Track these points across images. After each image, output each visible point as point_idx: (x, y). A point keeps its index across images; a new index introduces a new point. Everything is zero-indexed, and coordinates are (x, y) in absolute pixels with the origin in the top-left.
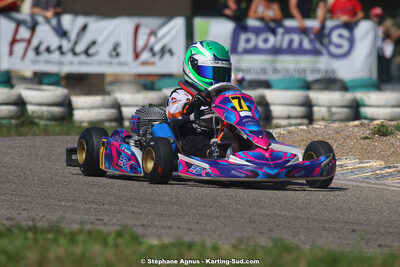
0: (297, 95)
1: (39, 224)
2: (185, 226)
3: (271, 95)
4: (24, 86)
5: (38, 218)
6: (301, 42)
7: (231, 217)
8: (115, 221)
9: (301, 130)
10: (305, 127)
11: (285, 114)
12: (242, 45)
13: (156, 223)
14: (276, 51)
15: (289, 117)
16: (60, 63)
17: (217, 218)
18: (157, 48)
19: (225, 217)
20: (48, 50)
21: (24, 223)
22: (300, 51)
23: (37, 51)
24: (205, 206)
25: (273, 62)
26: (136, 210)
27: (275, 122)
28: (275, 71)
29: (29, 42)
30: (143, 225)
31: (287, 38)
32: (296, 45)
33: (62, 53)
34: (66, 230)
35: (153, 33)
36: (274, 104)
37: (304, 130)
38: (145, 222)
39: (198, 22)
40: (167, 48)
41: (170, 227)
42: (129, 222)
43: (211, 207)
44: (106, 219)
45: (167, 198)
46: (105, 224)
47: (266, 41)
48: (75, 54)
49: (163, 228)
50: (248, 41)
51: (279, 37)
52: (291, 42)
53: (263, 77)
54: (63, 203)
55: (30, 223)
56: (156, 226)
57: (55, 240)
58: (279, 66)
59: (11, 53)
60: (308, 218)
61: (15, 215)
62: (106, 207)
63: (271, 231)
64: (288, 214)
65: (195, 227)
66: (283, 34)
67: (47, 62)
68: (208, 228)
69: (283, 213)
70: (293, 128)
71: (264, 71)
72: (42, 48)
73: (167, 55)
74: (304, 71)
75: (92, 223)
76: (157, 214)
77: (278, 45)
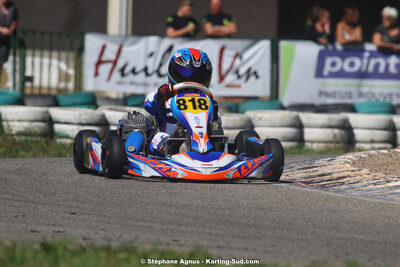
0: (381, 119)
1: (114, 245)
2: (261, 248)
3: (354, 119)
4: (108, 107)
5: (115, 238)
6: (387, 66)
7: (307, 240)
8: (191, 241)
9: (383, 154)
10: (386, 151)
11: (369, 138)
12: (328, 68)
13: (232, 245)
14: (362, 75)
15: (372, 142)
16: (145, 85)
17: (294, 240)
18: (243, 71)
19: (302, 239)
20: (134, 71)
21: (99, 243)
22: (387, 75)
23: (122, 72)
24: (282, 229)
25: (359, 86)
26: (213, 231)
27: (358, 145)
28: (361, 95)
29: (115, 63)
30: (219, 247)
31: (373, 62)
32: (382, 69)
33: (147, 75)
34: (140, 251)
35: (238, 55)
36: (357, 128)
37: (385, 154)
38: (221, 244)
39: (284, 45)
40: (252, 71)
41: (246, 249)
42: (205, 243)
43: (288, 230)
44: (183, 240)
45: (245, 221)
46: (180, 245)
47: (352, 64)
48: (160, 76)
49: (239, 249)
50: (333, 64)
51: (365, 61)
52: (377, 65)
53: (348, 101)
54: (140, 223)
55: (105, 243)
56: (232, 248)
57: (128, 261)
58: (365, 90)
59: (96, 74)
60: (386, 243)
61: (92, 234)
62: (183, 228)
63: (347, 254)
64: (365, 238)
65: (271, 249)
66: (370, 58)
67: (132, 83)
68: (284, 251)
69: (360, 237)
70: (373, 152)
71: (350, 95)
72: (128, 70)
73: (253, 78)
74: (390, 95)
75: (168, 244)
76: (233, 236)
77: (364, 69)
